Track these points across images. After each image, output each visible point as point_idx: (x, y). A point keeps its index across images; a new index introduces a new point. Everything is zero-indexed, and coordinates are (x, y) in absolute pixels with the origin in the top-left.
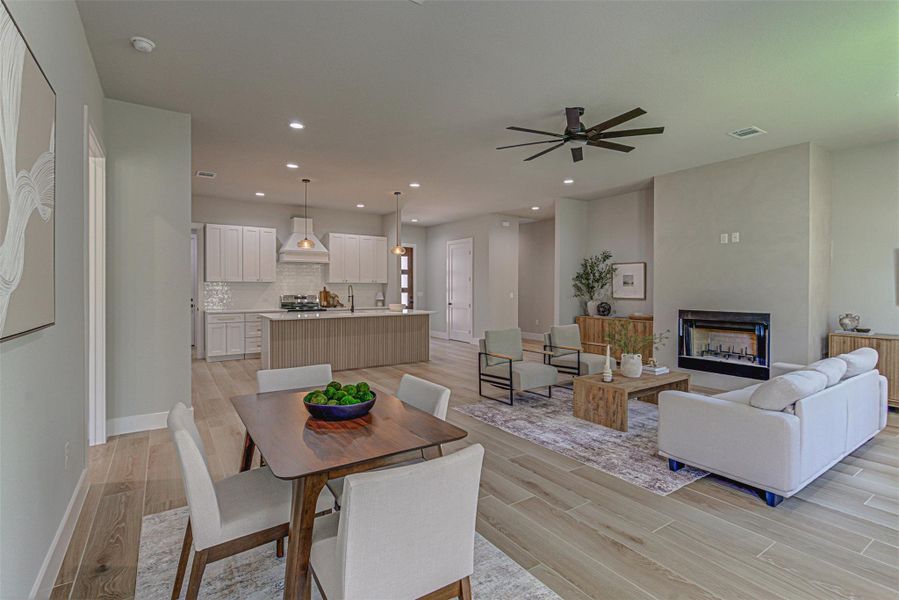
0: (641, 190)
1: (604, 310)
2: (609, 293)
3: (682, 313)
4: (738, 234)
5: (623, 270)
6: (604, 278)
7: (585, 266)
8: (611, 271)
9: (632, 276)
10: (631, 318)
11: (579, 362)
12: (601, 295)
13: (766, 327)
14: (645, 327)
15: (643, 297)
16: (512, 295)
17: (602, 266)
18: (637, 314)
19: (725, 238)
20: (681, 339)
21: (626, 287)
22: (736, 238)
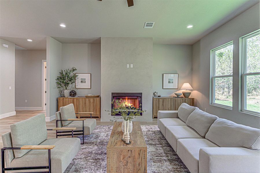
0: (89, 43)
1: (73, 94)
2: (74, 86)
3: (112, 93)
4: (132, 65)
5: (80, 76)
6: (72, 79)
7: (61, 73)
8: (75, 76)
9: (85, 79)
10: (86, 97)
11: (83, 127)
12: (71, 87)
13: (141, 97)
14: (94, 100)
15: (90, 88)
16: (10, 88)
17: (72, 74)
18: (89, 95)
19: (128, 66)
20: (112, 104)
21: (82, 84)
22: (132, 66)
